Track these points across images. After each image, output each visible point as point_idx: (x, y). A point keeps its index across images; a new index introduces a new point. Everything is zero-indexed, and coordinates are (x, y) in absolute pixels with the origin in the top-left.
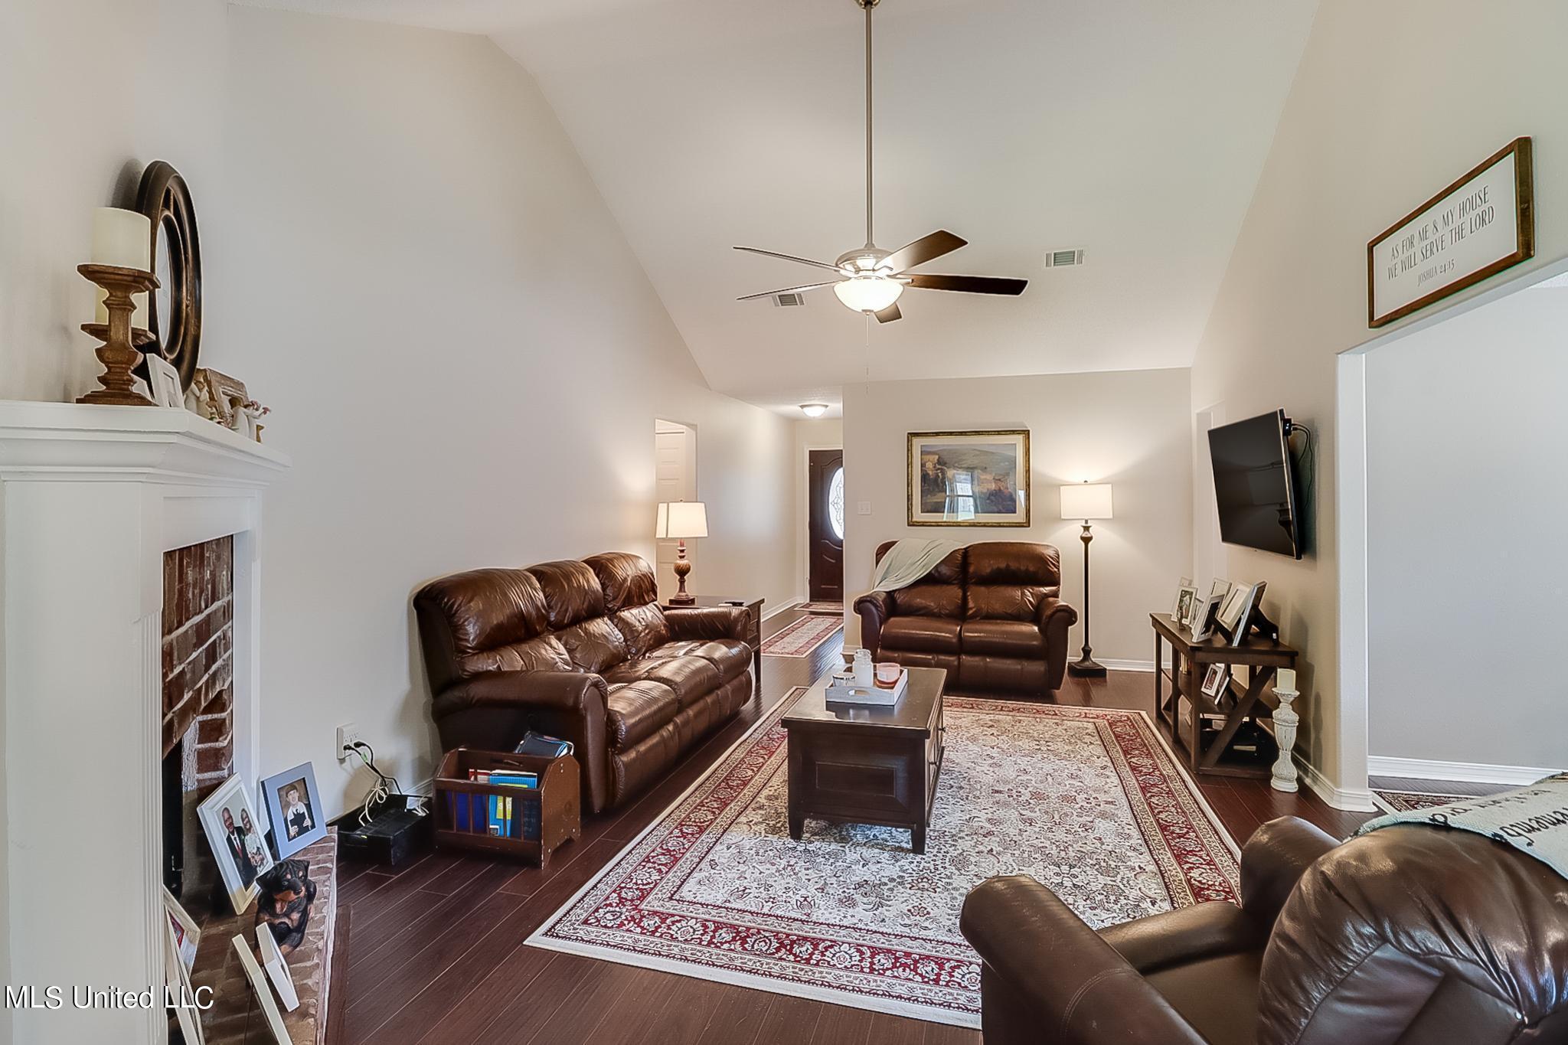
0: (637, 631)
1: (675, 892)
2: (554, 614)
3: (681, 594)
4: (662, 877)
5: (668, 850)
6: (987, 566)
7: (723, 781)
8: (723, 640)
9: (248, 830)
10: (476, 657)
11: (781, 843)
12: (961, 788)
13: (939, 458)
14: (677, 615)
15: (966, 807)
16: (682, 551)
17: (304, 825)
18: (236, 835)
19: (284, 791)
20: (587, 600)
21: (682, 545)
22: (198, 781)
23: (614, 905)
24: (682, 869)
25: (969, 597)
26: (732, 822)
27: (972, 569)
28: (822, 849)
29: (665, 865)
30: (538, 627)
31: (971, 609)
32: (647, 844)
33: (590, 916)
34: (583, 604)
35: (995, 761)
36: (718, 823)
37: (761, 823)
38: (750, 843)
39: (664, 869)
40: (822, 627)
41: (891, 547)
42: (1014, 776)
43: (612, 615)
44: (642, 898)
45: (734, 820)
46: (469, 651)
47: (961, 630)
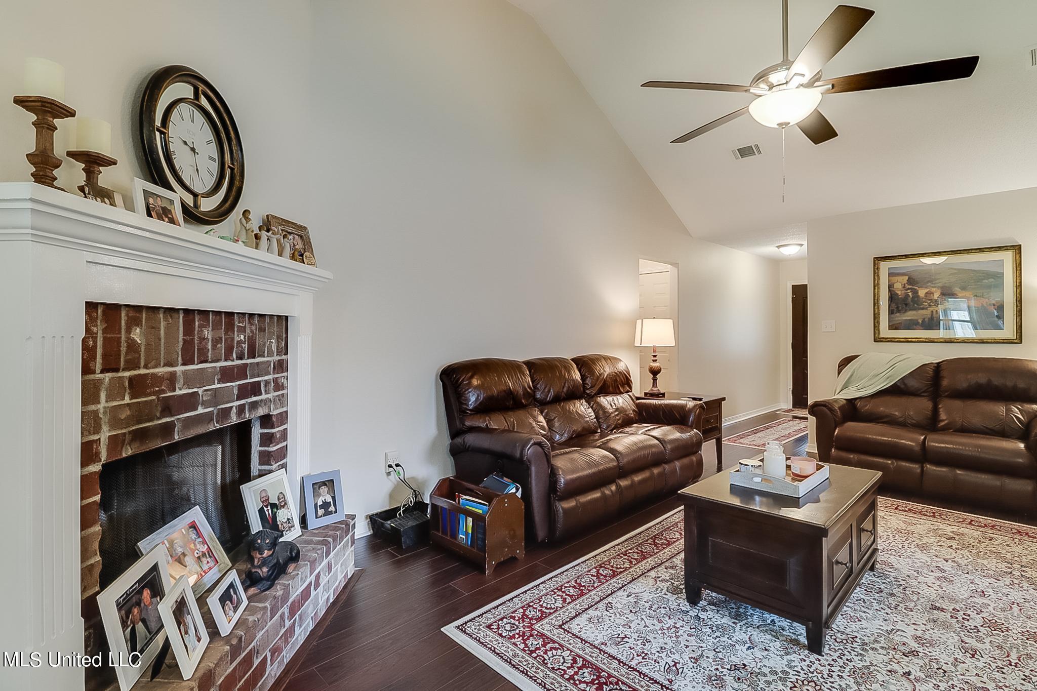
0: (608, 412)
1: (567, 622)
2: (540, 393)
3: (653, 389)
4: (563, 606)
5: (580, 585)
6: (963, 381)
7: (651, 538)
8: (678, 426)
9: (281, 506)
10: (472, 416)
11: (677, 604)
12: (892, 595)
13: (909, 278)
14: (645, 404)
15: (892, 617)
16: (655, 356)
17: (329, 510)
18: (269, 508)
19: (317, 486)
20: (567, 385)
21: (654, 352)
22: (259, 470)
23: (517, 618)
24: (582, 604)
25: (941, 410)
26: (643, 574)
27: (945, 383)
28: (714, 620)
29: (571, 596)
30: (523, 401)
31: (943, 421)
32: (567, 576)
33: (495, 622)
34: (563, 388)
35: (945, 575)
36: (630, 572)
37: (667, 581)
38: (649, 596)
39: (569, 600)
40: (797, 428)
41: (853, 360)
42: (966, 596)
43: (590, 399)
44: (539, 619)
45: (645, 573)
46: (468, 411)
47: (925, 439)
